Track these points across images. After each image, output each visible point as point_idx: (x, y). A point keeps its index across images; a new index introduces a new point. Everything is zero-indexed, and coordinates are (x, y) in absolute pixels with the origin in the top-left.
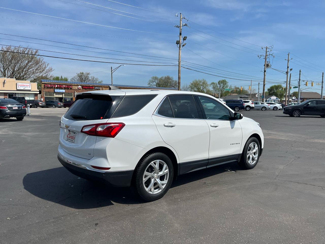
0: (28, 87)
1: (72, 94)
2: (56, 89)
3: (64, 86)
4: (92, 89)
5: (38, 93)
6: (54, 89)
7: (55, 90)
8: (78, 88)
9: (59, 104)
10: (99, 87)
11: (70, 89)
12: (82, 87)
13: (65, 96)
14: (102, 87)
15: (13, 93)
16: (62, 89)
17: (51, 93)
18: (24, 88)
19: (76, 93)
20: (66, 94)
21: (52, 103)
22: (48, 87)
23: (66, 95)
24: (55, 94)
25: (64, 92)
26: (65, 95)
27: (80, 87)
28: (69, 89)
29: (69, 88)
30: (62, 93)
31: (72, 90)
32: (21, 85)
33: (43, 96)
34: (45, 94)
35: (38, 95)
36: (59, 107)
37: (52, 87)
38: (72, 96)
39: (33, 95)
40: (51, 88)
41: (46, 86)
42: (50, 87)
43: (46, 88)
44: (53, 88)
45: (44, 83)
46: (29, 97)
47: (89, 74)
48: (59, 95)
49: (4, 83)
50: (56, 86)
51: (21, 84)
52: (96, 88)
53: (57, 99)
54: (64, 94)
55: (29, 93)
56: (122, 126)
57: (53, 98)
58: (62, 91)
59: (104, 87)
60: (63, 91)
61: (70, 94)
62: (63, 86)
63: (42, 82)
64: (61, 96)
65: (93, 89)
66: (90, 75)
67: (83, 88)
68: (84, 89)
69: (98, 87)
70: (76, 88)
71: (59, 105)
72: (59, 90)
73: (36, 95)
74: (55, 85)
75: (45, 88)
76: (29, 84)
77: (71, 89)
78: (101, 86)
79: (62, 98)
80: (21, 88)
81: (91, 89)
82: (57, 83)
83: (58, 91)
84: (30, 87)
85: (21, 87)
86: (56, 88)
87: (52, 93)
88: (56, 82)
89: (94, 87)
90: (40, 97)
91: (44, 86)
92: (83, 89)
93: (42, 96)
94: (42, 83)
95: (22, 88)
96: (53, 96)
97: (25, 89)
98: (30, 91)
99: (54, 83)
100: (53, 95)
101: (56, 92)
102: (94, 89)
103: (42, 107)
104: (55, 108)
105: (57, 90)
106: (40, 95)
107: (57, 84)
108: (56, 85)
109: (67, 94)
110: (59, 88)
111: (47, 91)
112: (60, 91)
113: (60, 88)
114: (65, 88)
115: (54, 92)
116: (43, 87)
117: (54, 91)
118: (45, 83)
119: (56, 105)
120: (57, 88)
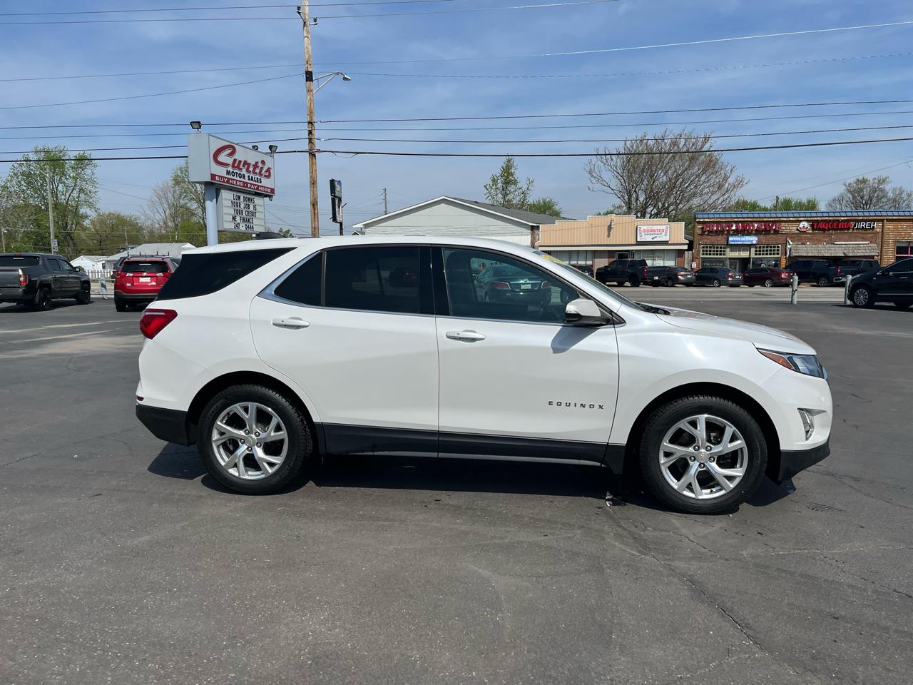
0: (663, 233)
1: (778, 247)
2: (732, 235)
3: (756, 225)
4: (846, 229)
5: (686, 247)
6: (728, 234)
7: (730, 239)
8: (798, 230)
9: (731, 277)
10: (871, 221)
11: (772, 232)
12: (812, 226)
13: (756, 254)
14: (882, 220)
15: (628, 251)
16: (749, 234)
17: (717, 248)
18: (653, 236)
19: (791, 243)
20: (760, 247)
21: (711, 275)
22: (712, 232)
23: (760, 251)
24: (728, 250)
25: (754, 242)
26: (756, 251)
27: (804, 224)
28: (769, 234)
29: (770, 231)
30: (749, 246)
31: (779, 237)
32: (647, 231)
33: (698, 254)
34: (703, 251)
35: (686, 253)
36: (732, 286)
37: (722, 230)
38: (778, 254)
39: (674, 255)
40: (717, 233)
41: (707, 230)
42: (716, 231)
43: (706, 233)
44: (725, 232)
45: (701, 220)
46: (664, 260)
47: (884, 181)
48: (740, 251)
49: (610, 228)
50: (734, 228)
51: (645, 227)
52: (862, 225)
53: (736, 263)
54: (753, 250)
55: (664, 250)
56: (171, 315)
57: (722, 261)
58: (748, 241)
59: (888, 220)
60: (753, 239)
61: (771, 247)
62: (753, 226)
63: (696, 218)
64: (744, 254)
65: (849, 229)
66: (888, 182)
67: (813, 229)
68: (819, 229)
69: (866, 221)
70: (793, 228)
71: (730, 279)
72: (739, 239)
73: (680, 253)
74: (730, 224)
75: (703, 234)
76: (664, 227)
77: (776, 232)
78: (880, 218)
79: (749, 259)
80: (646, 238)
81: (841, 229)
82: (736, 220)
83: (738, 241)
84: (668, 233)
85: (646, 236)
86: (731, 232)
87: (721, 248)
88: (733, 215)
89: (853, 223)
90: (690, 257)
91: (703, 228)
92: (816, 230)
93: (695, 255)
94: (697, 220)
95: (649, 239)
96: (724, 254)
97: (655, 240)
98: (666, 243)
99: (729, 220)
100: (724, 251)
101: (733, 243)
102: (853, 229)
103: (688, 284)
104: (719, 286)
105: (736, 238)
106: (690, 252)
107: (735, 222)
108: (734, 225)
109: (763, 247)
110: (741, 231)
111: (708, 242)
112: (744, 241)
113: (744, 232)
114: (758, 232)
115: (728, 245)
116: (699, 232)
117: (728, 240)
118: (706, 220)
119: (721, 279)
120: (737, 232)
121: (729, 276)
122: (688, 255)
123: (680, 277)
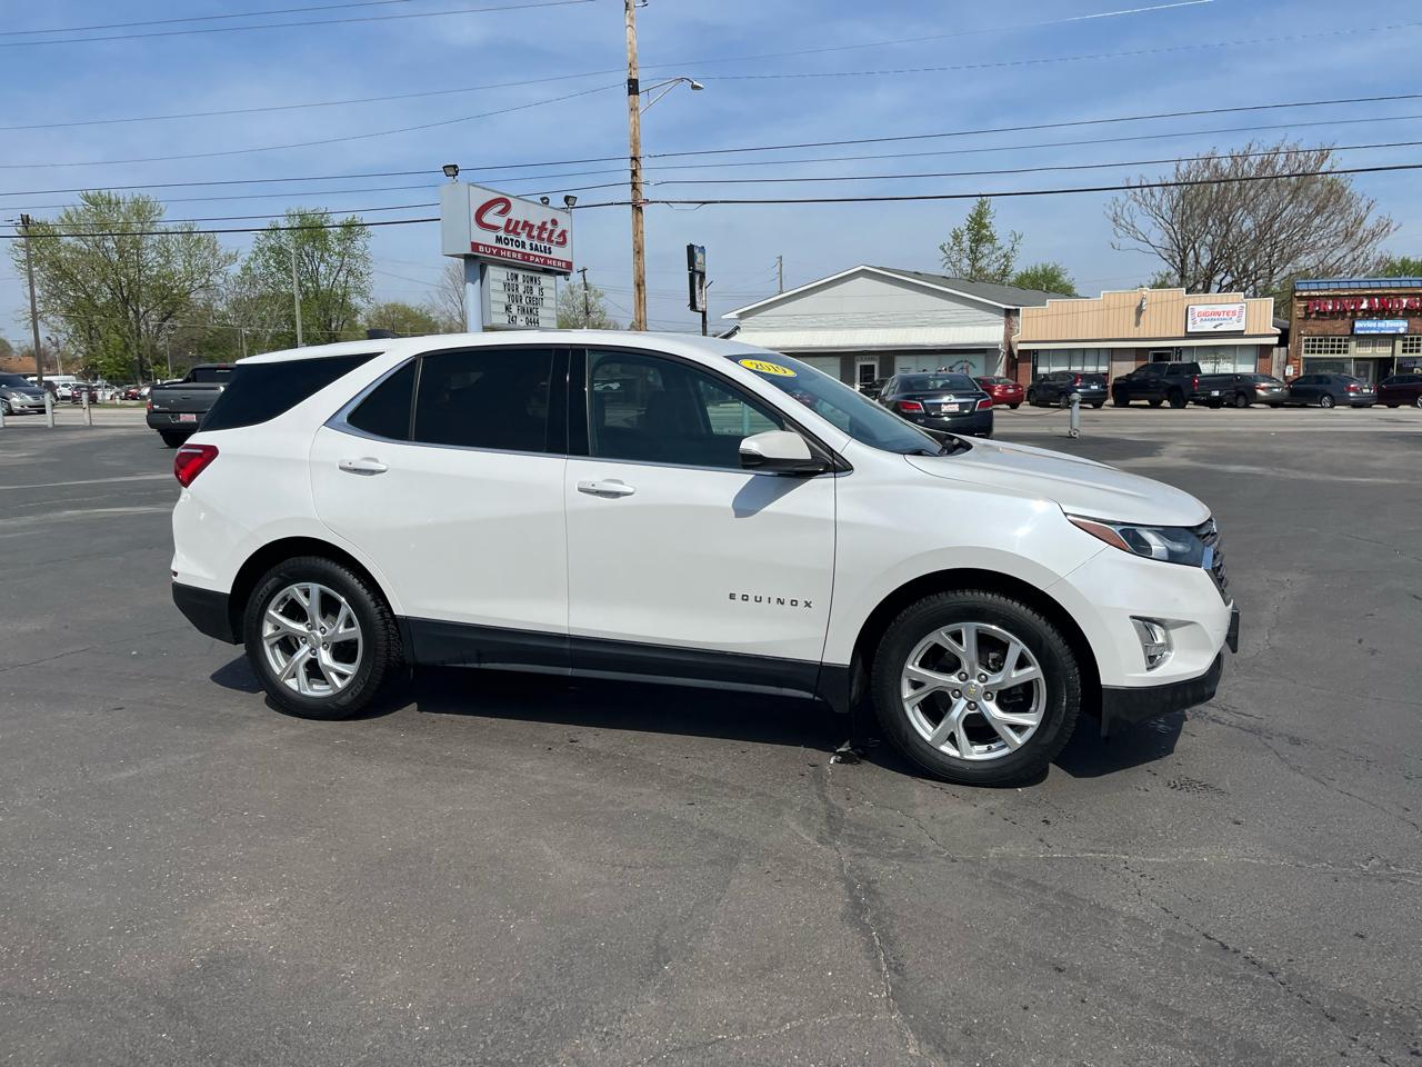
0: (1235, 318)
2: (1362, 319)
3: (1405, 301)
5: (1275, 340)
6: (1354, 317)
7: (1358, 325)
9: (1354, 390)
13: (1404, 351)
15: (1171, 348)
16: (1392, 315)
17: (1333, 340)
18: (1217, 323)
20: (1412, 339)
21: (1319, 387)
22: (1324, 313)
23: (1412, 345)
24: (1353, 344)
25: (1402, 331)
26: (1405, 345)
30: (1394, 337)
32: (1205, 314)
33: (1298, 353)
34: (1307, 346)
35: (1276, 350)
36: (1356, 405)
37: (1345, 309)
39: (1252, 354)
40: (1334, 315)
41: (1316, 311)
42: (1332, 312)
43: (1314, 316)
44: (1349, 314)
45: (1305, 294)
46: (1234, 363)
48: (1374, 345)
49: (1139, 311)
50: (1365, 306)
51: (1204, 308)
53: (1368, 366)
54: (1399, 344)
55: (1235, 346)
57: (1339, 365)
58: (1390, 329)
60: (1400, 326)
62: (1400, 303)
63: (1296, 291)
64: (1383, 351)
71: (1352, 394)
72: (1374, 325)
73: (1265, 351)
74: (1357, 299)
75: (1307, 316)
76: (1236, 307)
79: (1392, 359)
80: (1202, 327)
82: (1369, 292)
83: (1372, 328)
84: (1244, 317)
85: (1204, 323)
86: (1360, 314)
87: (1340, 341)
88: (1364, 285)
90: (1283, 357)
91: (1306, 308)
93: (1291, 353)
94: (1297, 294)
95: (1208, 327)
96: (1345, 352)
97: (1219, 329)
98: (1239, 334)
99: (1356, 292)
100: (1346, 346)
101: (1362, 332)
103: (1274, 403)
104: (1332, 407)
105: (1369, 324)
106: (1283, 349)
107: (1367, 296)
108: (1365, 302)
109: (1418, 340)
110: (1378, 311)
111: (1316, 331)
112: (1382, 329)
113: (1384, 313)
114: (1408, 313)
115: (1353, 335)
116: (1301, 314)
117: (1353, 328)
118: (1313, 293)
119: (1334, 394)
120: (1370, 314)
121: (1350, 389)
122: (1278, 354)
123: (1259, 391)
